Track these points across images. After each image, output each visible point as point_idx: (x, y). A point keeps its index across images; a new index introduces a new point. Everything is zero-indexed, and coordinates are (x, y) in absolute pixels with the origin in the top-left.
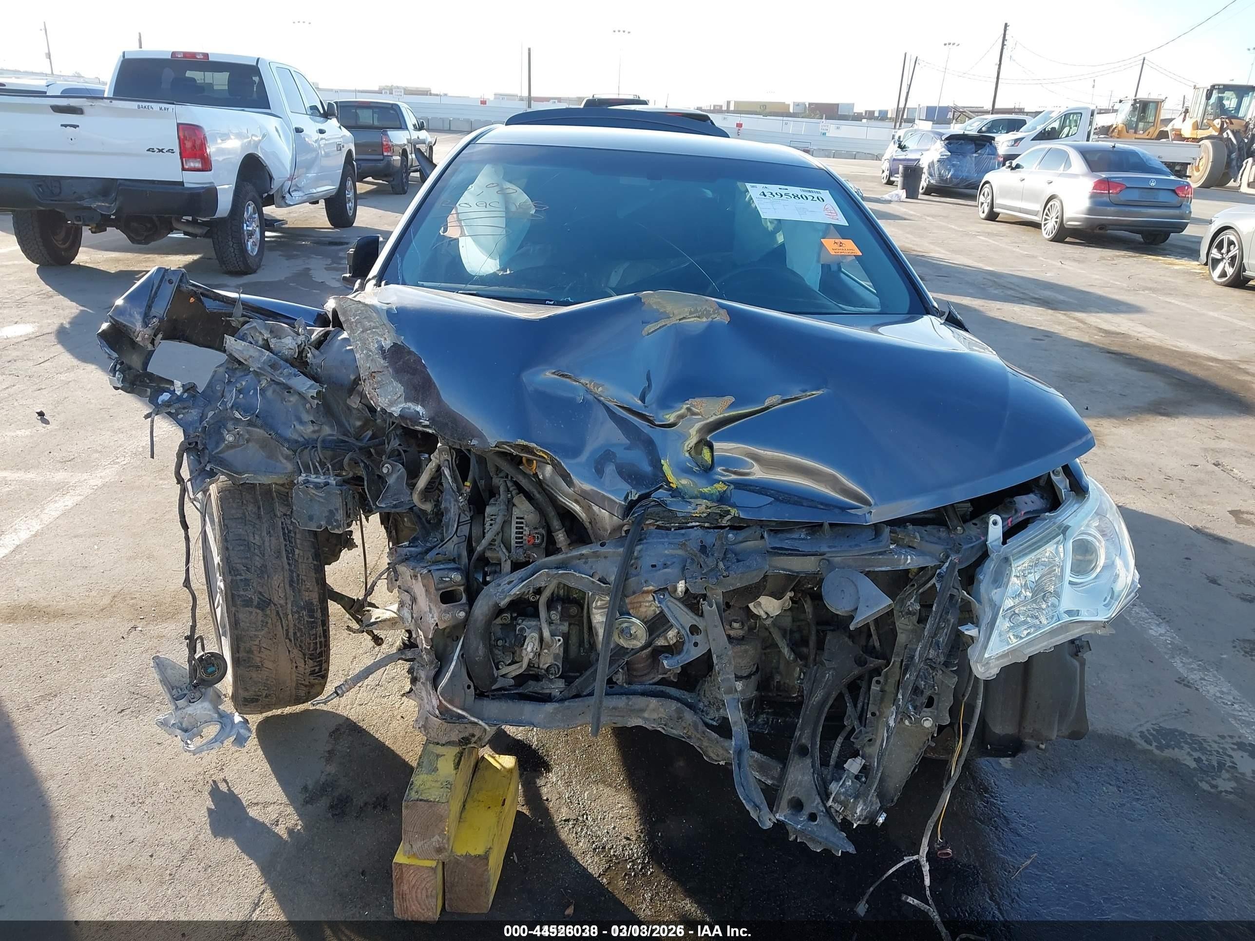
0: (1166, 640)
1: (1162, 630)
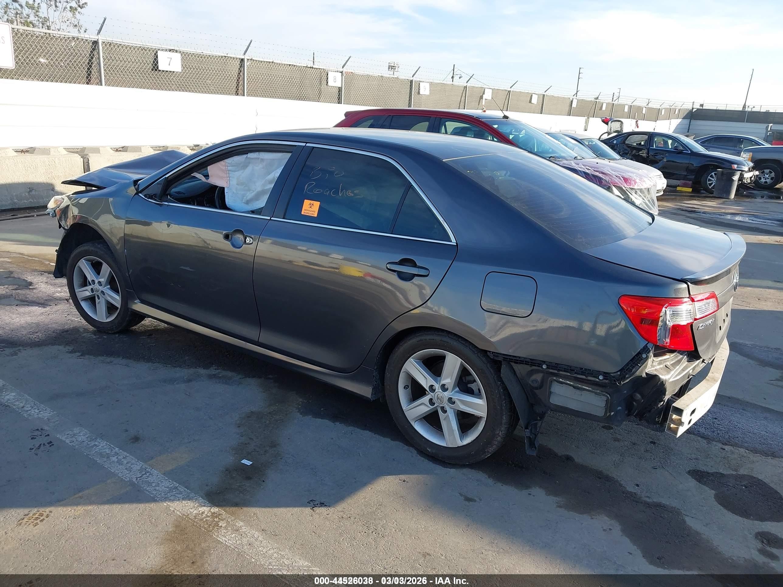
1: (7, 397)
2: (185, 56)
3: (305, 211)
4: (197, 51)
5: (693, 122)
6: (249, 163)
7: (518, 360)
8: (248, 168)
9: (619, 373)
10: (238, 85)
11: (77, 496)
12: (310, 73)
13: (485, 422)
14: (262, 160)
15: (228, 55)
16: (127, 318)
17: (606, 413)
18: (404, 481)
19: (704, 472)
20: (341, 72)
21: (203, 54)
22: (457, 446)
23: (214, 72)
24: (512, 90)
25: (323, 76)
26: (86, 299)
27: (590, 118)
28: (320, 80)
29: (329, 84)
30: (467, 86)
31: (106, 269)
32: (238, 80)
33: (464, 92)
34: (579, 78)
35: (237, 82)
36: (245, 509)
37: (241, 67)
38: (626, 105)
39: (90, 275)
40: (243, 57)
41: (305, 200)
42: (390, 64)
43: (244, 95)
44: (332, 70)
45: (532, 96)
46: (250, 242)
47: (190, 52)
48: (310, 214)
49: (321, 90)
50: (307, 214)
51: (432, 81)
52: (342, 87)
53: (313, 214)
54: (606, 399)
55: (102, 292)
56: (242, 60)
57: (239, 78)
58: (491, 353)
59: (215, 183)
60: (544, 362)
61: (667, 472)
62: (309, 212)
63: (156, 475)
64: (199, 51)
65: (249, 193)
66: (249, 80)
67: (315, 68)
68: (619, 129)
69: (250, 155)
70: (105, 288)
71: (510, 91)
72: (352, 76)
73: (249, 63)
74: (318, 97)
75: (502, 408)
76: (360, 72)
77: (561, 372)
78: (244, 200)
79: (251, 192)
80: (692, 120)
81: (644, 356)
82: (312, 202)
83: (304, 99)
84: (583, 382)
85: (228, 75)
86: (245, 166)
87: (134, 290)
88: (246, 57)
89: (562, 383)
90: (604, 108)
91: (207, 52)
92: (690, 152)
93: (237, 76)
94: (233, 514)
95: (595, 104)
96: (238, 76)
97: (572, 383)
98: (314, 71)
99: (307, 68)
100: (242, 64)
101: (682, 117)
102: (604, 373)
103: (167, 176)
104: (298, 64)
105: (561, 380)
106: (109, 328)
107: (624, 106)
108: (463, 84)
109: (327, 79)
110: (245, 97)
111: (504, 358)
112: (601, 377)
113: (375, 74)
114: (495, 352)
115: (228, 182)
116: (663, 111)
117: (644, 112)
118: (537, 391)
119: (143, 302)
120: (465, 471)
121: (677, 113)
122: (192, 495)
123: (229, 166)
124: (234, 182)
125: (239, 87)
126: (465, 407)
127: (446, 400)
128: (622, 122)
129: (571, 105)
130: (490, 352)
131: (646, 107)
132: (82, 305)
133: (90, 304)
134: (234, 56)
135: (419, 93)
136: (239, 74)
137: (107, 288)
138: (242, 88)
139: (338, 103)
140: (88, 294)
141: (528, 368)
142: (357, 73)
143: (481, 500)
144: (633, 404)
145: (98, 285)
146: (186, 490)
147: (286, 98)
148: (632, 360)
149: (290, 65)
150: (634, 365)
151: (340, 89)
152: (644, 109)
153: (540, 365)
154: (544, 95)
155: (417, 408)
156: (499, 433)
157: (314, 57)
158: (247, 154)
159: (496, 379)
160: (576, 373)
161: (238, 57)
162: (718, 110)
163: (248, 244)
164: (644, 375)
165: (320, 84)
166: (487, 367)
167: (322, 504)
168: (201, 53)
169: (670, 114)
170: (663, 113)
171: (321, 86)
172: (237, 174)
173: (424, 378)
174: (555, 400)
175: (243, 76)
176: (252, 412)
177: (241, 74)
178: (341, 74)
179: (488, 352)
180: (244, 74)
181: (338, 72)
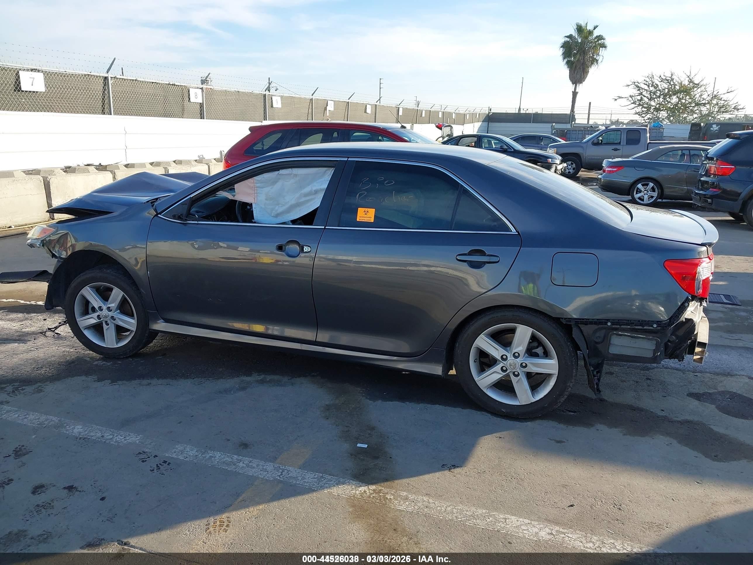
0: (69, 427)
1: (76, 431)
2: (49, 76)
3: (360, 218)
4: (60, 70)
5: (490, 124)
6: (279, 179)
7: (588, 322)
8: (278, 183)
9: (668, 320)
10: (103, 104)
11: (239, 500)
12: (173, 90)
13: (556, 378)
14: (296, 175)
15: (92, 74)
16: (144, 341)
17: (654, 354)
18: (500, 438)
19: (697, 394)
20: (201, 89)
21: (65, 73)
22: (530, 403)
23: (79, 91)
24: (350, 101)
25: (185, 92)
26: (90, 327)
27: (414, 124)
28: (182, 97)
29: (192, 100)
30: (312, 98)
31: (117, 294)
32: (103, 99)
33: (311, 104)
34: (380, 88)
35: (102, 101)
36: (396, 482)
37: (105, 85)
38: (440, 112)
39: (95, 301)
40: (106, 75)
41: (359, 208)
42: (202, 78)
43: (111, 114)
44: (193, 87)
45: (366, 106)
46: (308, 251)
47: (52, 71)
48: (366, 220)
49: (184, 107)
50: (363, 221)
51: (283, 95)
52: (203, 103)
53: (369, 220)
54: (655, 343)
55: (112, 317)
56: (106, 78)
57: (104, 97)
58: (564, 319)
59: (242, 200)
60: (608, 320)
61: (674, 398)
62: (365, 218)
63: (294, 472)
64: (62, 70)
65: (277, 207)
66: (114, 98)
67: (176, 85)
68: (449, 133)
69: (282, 172)
70: (115, 313)
71: (349, 102)
72: (211, 92)
73: (113, 81)
74: (181, 113)
75: (572, 363)
76: (218, 88)
77: (622, 326)
78: (273, 213)
79: (280, 206)
80: (489, 123)
81: (687, 304)
82: (366, 209)
83: (171, 116)
84: (637, 332)
85: (93, 94)
86: (274, 182)
87: (157, 311)
88: (110, 75)
89: (621, 335)
90: (423, 115)
91: (70, 71)
92: (513, 150)
93: (101, 95)
94: (391, 487)
95: (416, 111)
96: (103, 94)
97: (629, 334)
98: (176, 88)
99: (169, 85)
100: (105, 83)
101: (482, 121)
102: (657, 322)
103: (192, 196)
104: (160, 82)
105: (620, 333)
106: (121, 353)
107: (438, 112)
108: (309, 97)
109: (189, 95)
110: (112, 116)
111: (575, 321)
112: (655, 326)
113: (232, 89)
114: (566, 318)
115: (256, 198)
116: (468, 115)
117: (454, 117)
118: (599, 346)
119: (167, 321)
120: (538, 422)
121: (477, 117)
122: (342, 480)
123: (258, 183)
124: (262, 198)
125: (104, 106)
126: (536, 368)
127: (518, 366)
128: (451, 127)
129: (398, 114)
130: (562, 318)
131: (455, 113)
132: (85, 334)
133: (94, 332)
134: (98, 74)
135: (272, 106)
136: (104, 92)
137: (118, 313)
138: (108, 107)
139: (201, 118)
140: (93, 321)
141: (596, 327)
142: (216, 89)
143: (567, 440)
144: (669, 344)
145: (107, 311)
146: (332, 477)
147: (154, 116)
148: (678, 309)
149: (153, 83)
150: (680, 313)
151: (201, 105)
152: (454, 114)
153: (606, 323)
154: (376, 105)
155: (489, 376)
156: (570, 385)
157: (122, 72)
158: (279, 170)
159: (566, 341)
160: (635, 325)
161: (102, 75)
162: (508, 113)
163: (306, 252)
164: (684, 320)
165: (183, 101)
166: (558, 332)
167: (454, 466)
168: (64, 72)
169: (473, 118)
170: (468, 118)
171: (184, 103)
172: (266, 190)
173: (496, 350)
174: (613, 350)
175: (108, 95)
176: (327, 405)
177: (106, 92)
178: (201, 90)
179: (561, 319)
180: (109, 92)
181: (198, 88)
